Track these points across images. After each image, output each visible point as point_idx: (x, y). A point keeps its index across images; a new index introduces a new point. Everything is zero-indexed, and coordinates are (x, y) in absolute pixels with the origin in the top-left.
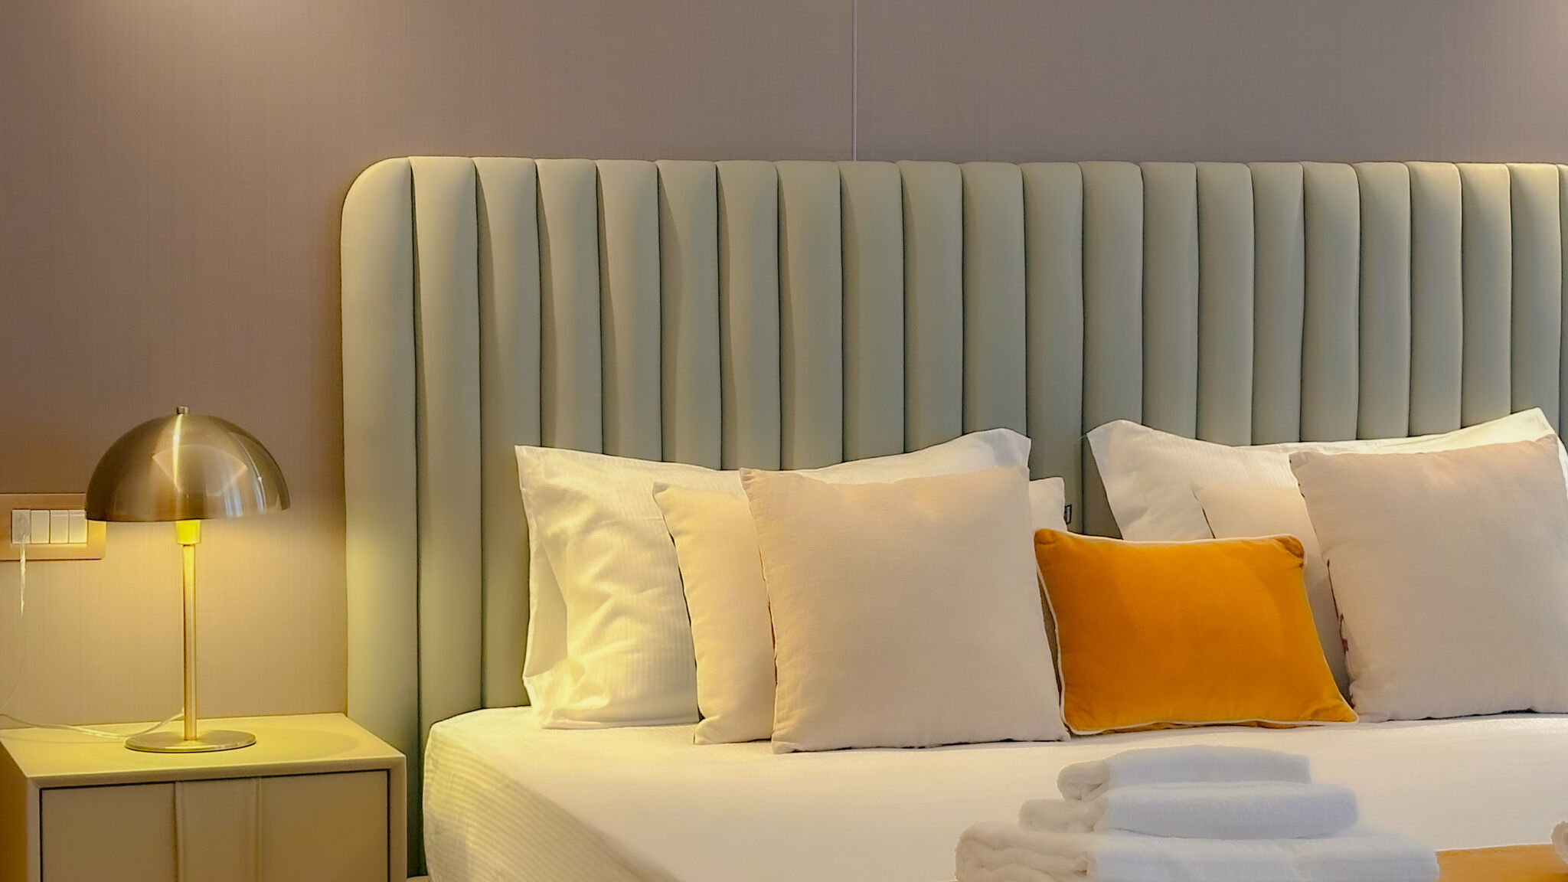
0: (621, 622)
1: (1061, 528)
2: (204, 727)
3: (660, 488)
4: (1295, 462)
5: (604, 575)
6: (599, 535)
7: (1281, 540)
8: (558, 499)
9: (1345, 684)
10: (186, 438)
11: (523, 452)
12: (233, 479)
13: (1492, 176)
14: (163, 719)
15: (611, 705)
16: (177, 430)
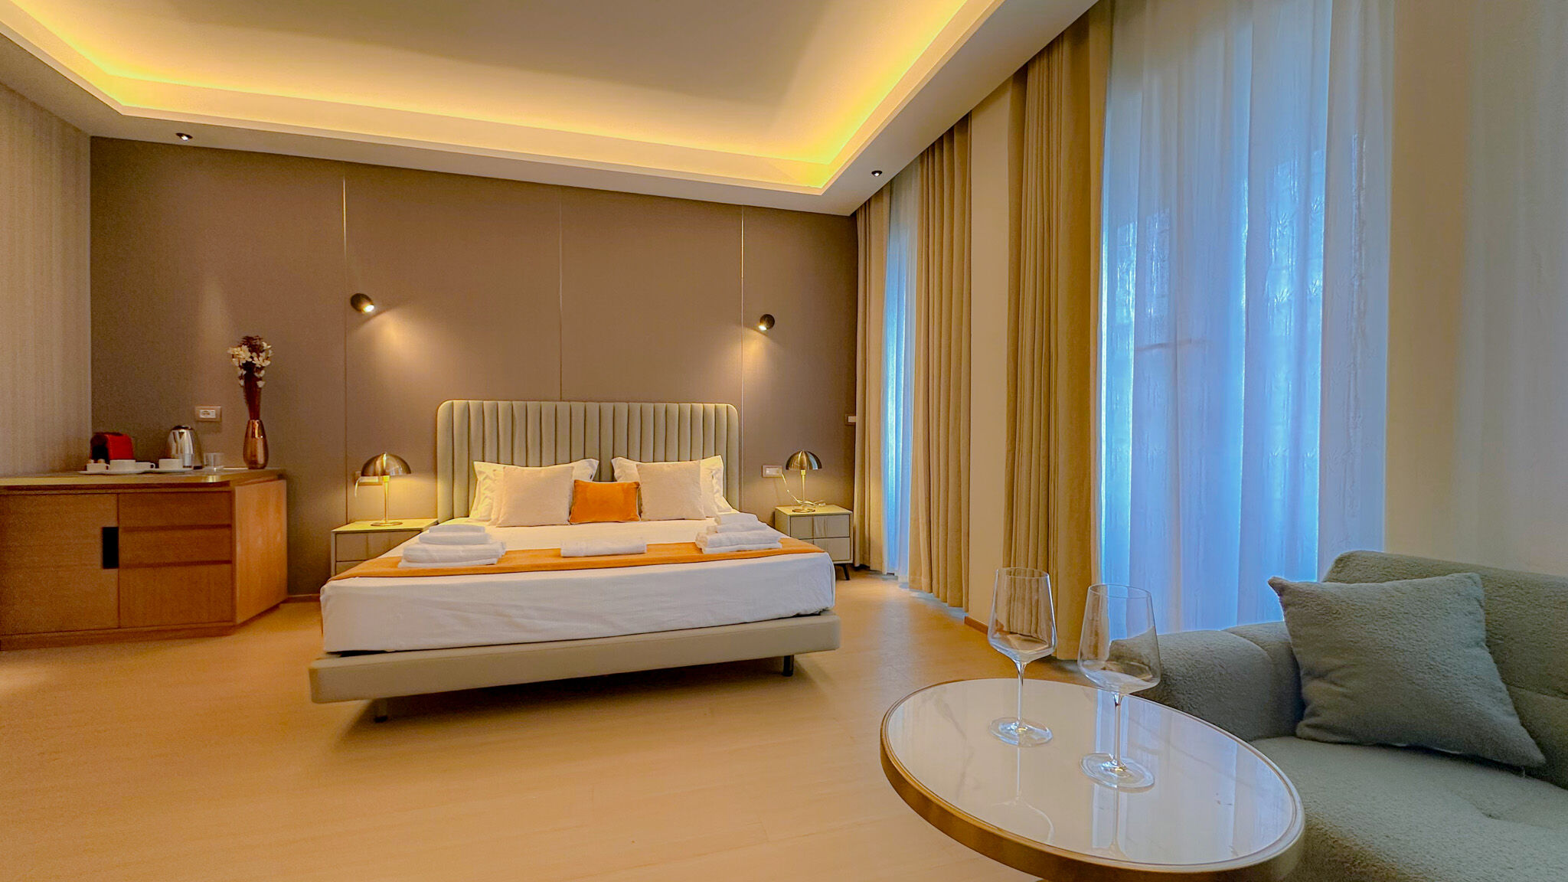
0: (487, 499)
1: (588, 480)
2: (390, 521)
3: (495, 470)
4: (637, 465)
5: (485, 489)
6: (487, 480)
7: (635, 483)
8: (481, 473)
9: (640, 513)
10: (387, 459)
11: (475, 463)
12: (393, 469)
13: (711, 406)
14: (381, 519)
15: (481, 517)
16: (385, 457)
